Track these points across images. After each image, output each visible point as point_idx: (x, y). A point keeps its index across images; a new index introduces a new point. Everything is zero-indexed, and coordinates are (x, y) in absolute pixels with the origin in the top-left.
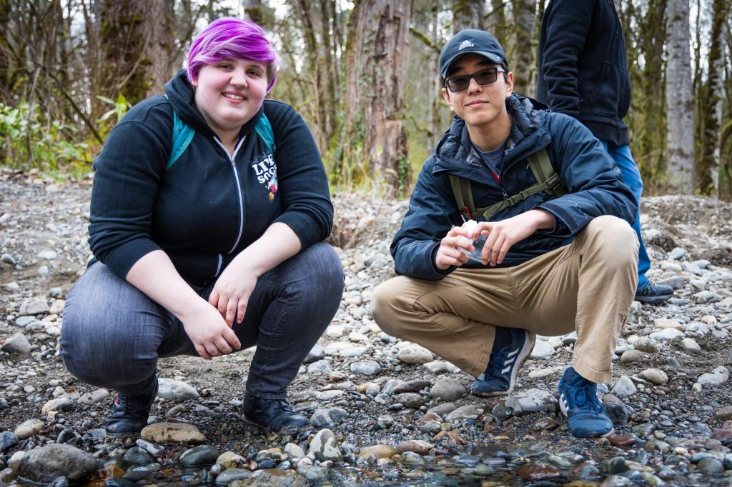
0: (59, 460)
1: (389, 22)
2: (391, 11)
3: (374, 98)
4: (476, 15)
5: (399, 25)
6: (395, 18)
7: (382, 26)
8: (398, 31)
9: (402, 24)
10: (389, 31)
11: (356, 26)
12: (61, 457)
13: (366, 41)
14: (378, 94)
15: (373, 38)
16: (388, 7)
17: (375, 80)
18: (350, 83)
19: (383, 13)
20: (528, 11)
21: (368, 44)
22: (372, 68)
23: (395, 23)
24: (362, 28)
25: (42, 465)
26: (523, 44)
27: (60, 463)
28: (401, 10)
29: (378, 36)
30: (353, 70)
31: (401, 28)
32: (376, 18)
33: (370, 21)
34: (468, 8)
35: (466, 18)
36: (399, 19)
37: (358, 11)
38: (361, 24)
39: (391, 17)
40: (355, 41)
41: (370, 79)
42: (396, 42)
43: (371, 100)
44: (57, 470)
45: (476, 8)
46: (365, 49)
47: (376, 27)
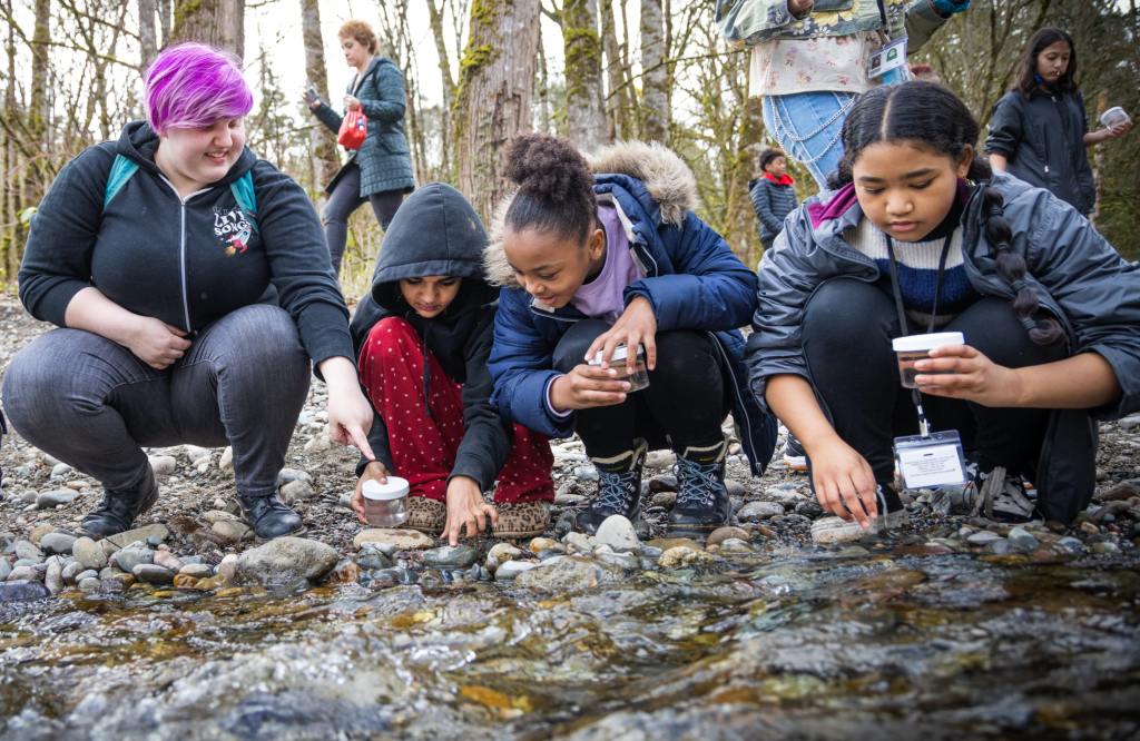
0: (290, 556)
1: (508, 100)
2: (509, 87)
3: (494, 192)
4: (596, 96)
5: (520, 104)
6: (514, 95)
7: (498, 105)
8: (519, 111)
9: (523, 102)
10: (508, 111)
11: (467, 108)
12: (292, 551)
13: (481, 124)
14: (498, 187)
15: (490, 120)
16: (505, 83)
17: (494, 171)
18: (463, 176)
19: (499, 90)
20: (656, 90)
21: (483, 128)
22: (489, 156)
23: (515, 102)
24: (474, 110)
25: (268, 565)
26: (653, 129)
27: (292, 559)
28: (520, 85)
29: (494, 118)
30: (466, 160)
31: (522, 107)
32: (492, 97)
33: (485, 101)
34: (585, 89)
35: (583, 102)
36: (519, 96)
37: (469, 91)
38: (473, 105)
39: (510, 96)
40: (467, 126)
41: (489, 170)
42: (517, 124)
43: (490, 194)
44: (289, 568)
45: (595, 89)
46: (479, 134)
47: (492, 108)
